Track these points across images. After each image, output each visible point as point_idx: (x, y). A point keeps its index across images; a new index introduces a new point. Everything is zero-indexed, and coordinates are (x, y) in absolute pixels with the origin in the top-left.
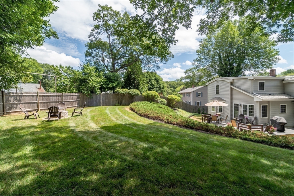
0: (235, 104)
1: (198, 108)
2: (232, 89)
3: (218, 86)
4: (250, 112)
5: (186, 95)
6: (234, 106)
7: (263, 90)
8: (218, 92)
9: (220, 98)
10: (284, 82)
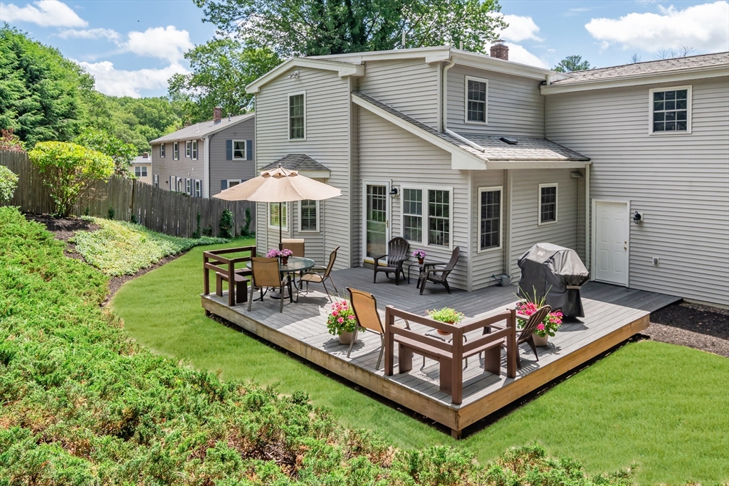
0: (368, 187)
1: (220, 212)
2: (356, 109)
3: (297, 96)
4: (432, 225)
5: (182, 149)
6: (368, 197)
7: (482, 118)
8: (297, 130)
9: (307, 158)
10: (545, 91)
